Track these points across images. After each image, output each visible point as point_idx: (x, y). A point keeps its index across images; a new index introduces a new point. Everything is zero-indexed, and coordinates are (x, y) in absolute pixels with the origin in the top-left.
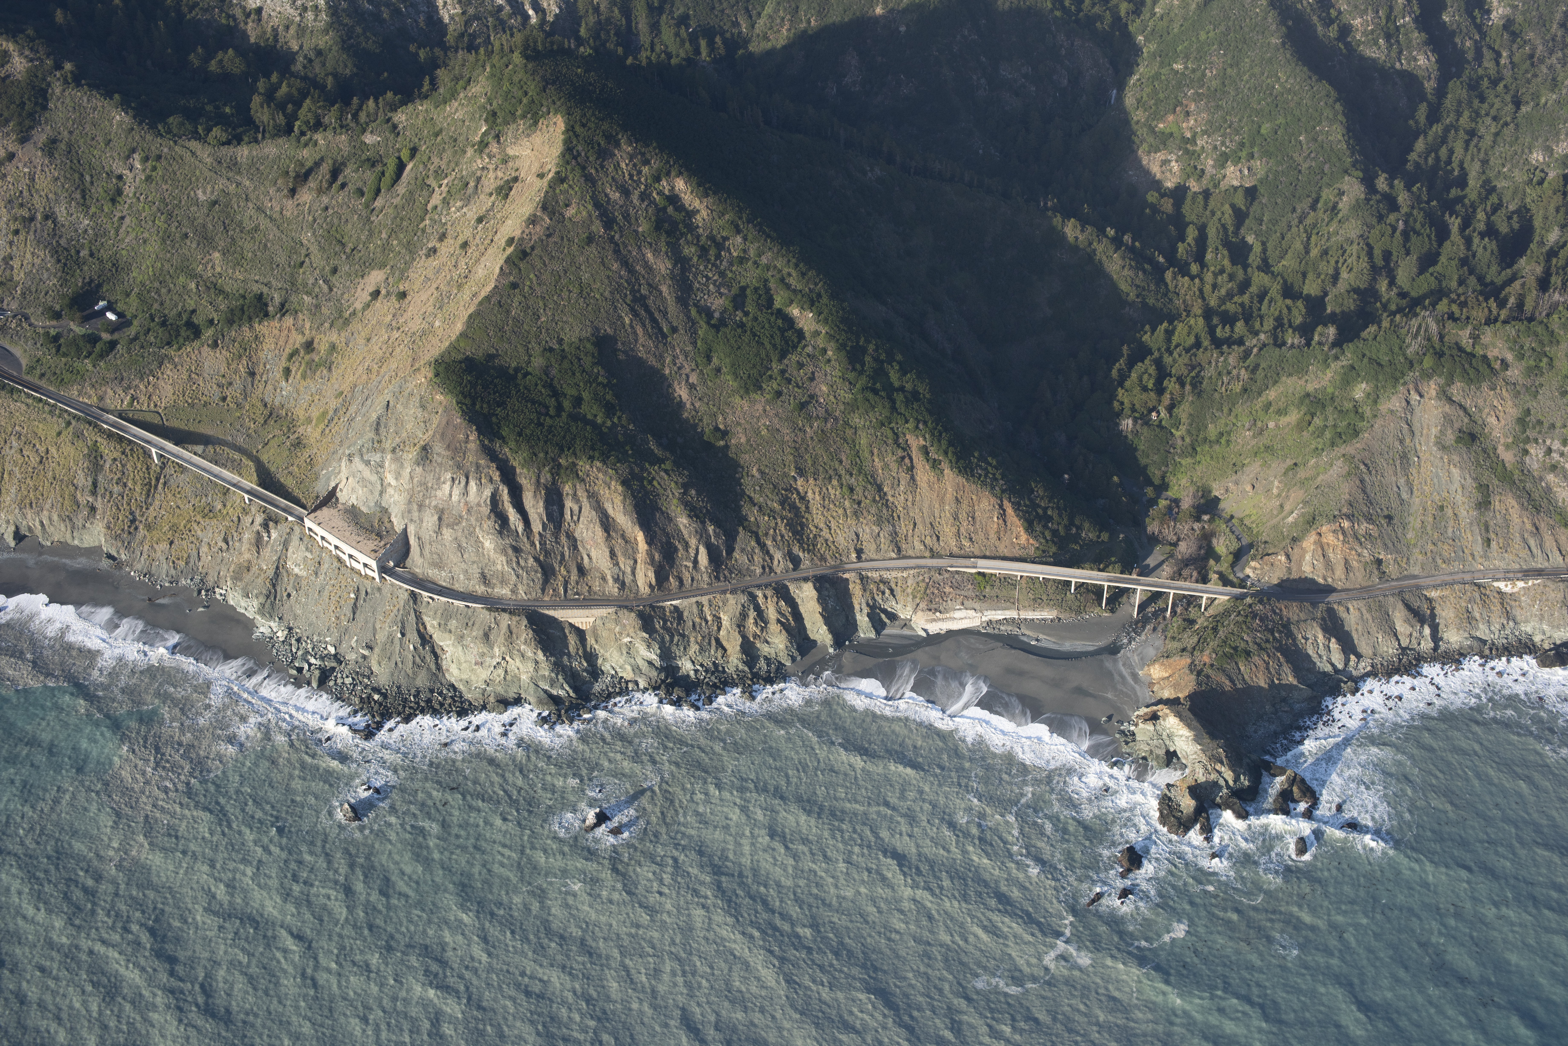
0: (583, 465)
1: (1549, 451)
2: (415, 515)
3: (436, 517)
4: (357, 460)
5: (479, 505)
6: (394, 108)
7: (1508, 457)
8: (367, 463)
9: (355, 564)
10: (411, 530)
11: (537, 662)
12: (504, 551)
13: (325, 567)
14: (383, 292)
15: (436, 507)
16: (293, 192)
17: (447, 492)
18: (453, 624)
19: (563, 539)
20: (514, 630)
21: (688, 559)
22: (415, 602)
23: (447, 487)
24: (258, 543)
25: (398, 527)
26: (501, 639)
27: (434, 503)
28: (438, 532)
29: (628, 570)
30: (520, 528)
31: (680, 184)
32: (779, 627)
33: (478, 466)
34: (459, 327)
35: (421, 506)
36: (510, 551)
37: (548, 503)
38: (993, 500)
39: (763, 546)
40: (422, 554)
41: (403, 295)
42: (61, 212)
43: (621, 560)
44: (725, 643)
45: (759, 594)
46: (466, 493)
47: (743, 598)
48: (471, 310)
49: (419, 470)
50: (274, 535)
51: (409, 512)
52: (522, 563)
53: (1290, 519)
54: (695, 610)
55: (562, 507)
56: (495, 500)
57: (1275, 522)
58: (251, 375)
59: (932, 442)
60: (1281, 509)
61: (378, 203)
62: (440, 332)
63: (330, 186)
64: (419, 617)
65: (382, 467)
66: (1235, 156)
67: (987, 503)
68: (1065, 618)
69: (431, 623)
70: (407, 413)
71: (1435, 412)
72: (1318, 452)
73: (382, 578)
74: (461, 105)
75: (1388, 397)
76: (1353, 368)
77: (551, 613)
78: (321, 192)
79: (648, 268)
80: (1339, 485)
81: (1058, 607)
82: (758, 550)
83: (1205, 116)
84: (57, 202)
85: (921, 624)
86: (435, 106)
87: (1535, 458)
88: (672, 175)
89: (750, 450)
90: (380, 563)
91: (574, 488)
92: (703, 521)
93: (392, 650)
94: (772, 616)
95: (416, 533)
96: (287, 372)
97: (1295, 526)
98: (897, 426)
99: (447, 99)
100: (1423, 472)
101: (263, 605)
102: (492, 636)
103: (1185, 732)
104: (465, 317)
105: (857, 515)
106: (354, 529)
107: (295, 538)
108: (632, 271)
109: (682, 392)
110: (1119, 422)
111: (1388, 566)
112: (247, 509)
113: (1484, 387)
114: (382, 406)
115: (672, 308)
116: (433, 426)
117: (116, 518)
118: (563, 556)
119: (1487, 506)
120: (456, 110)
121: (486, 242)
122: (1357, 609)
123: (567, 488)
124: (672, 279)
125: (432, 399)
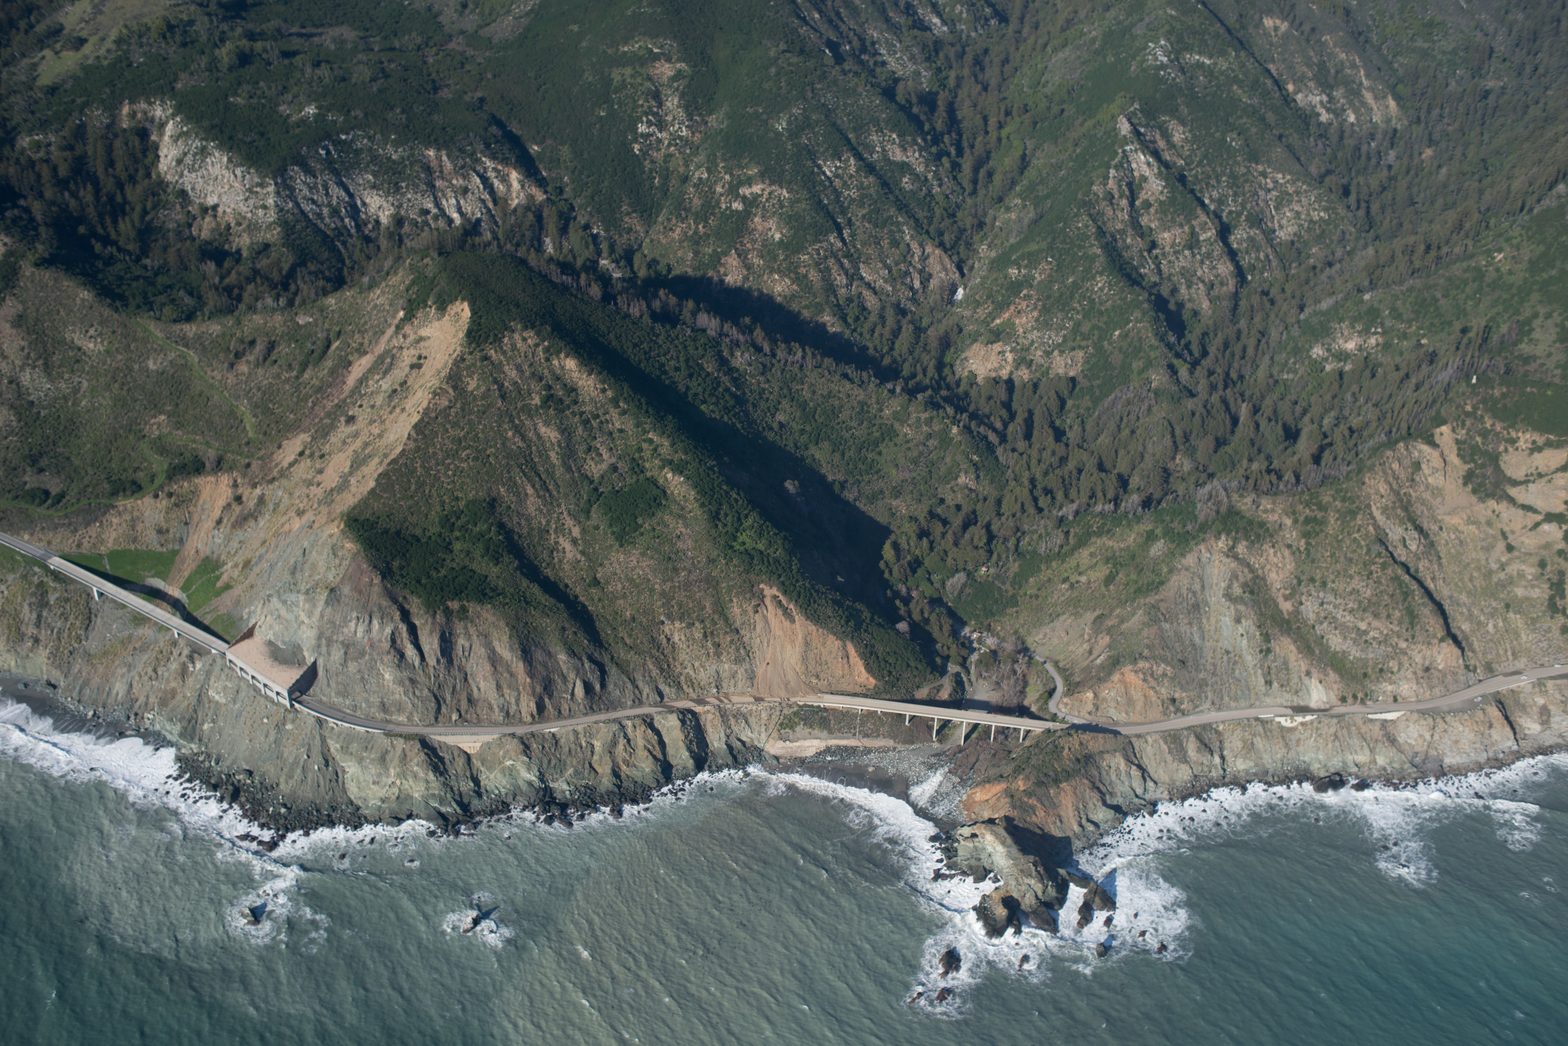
0: (473, 607)
1: (1322, 604)
2: (324, 649)
3: (342, 651)
4: (274, 600)
5: (380, 641)
6: (325, 293)
7: (1286, 606)
8: (284, 602)
9: (269, 693)
10: (320, 662)
11: (427, 782)
12: (401, 683)
13: (242, 695)
14: (307, 452)
15: (342, 642)
16: (232, 365)
17: (353, 629)
18: (354, 747)
19: (455, 672)
20: (408, 753)
21: (566, 692)
22: (321, 727)
23: (353, 624)
24: (183, 673)
25: (310, 660)
26: (396, 761)
27: (340, 639)
28: (344, 664)
29: (513, 701)
30: (417, 663)
31: (571, 364)
32: (646, 753)
33: (380, 607)
34: (372, 484)
35: (329, 643)
36: (407, 683)
37: (442, 640)
38: (838, 643)
39: (633, 682)
40: (330, 684)
41: (322, 456)
42: (26, 378)
43: (506, 691)
44: (596, 766)
45: (629, 723)
46: (369, 630)
47: (615, 727)
48: (380, 470)
49: (328, 610)
50: (199, 665)
51: (319, 646)
52: (417, 693)
53: (1098, 661)
54: (572, 738)
55: (454, 644)
56: (394, 637)
57: (1085, 664)
58: (186, 524)
59: (785, 593)
60: (1090, 652)
61: (306, 376)
62: (353, 489)
63: (265, 359)
64: (323, 740)
65: (297, 606)
66: (1060, 348)
67: (833, 643)
68: (900, 747)
69: (334, 746)
70: (320, 559)
71: (1223, 568)
72: (1122, 603)
73: (292, 706)
74: (383, 293)
75: (1183, 555)
76: (1152, 531)
77: (442, 739)
78: (257, 365)
79: (539, 437)
80: (1140, 630)
81: (894, 738)
82: (629, 685)
83: (1035, 314)
84: (22, 369)
85: (773, 751)
86: (361, 293)
87: (1310, 609)
88: (562, 355)
89: (624, 596)
90: (291, 692)
91: (466, 628)
92: (580, 659)
93: (299, 771)
94: (640, 742)
95: (325, 666)
96: (219, 522)
97: (1102, 667)
98: (753, 577)
99: (371, 287)
100: (1213, 620)
101: (185, 729)
102: (388, 758)
103: (1000, 849)
104: (376, 475)
105: (718, 655)
106: (269, 661)
107: (217, 668)
108: (523, 437)
109: (566, 544)
110: (953, 576)
111: (1182, 703)
112: (175, 643)
113: (1265, 547)
114: (299, 553)
115: (559, 472)
116: (342, 570)
117: (58, 649)
118: (454, 688)
119: (1269, 651)
120: (378, 297)
121: (398, 410)
122: (1155, 741)
123: (459, 627)
124: (560, 446)
125: (343, 547)
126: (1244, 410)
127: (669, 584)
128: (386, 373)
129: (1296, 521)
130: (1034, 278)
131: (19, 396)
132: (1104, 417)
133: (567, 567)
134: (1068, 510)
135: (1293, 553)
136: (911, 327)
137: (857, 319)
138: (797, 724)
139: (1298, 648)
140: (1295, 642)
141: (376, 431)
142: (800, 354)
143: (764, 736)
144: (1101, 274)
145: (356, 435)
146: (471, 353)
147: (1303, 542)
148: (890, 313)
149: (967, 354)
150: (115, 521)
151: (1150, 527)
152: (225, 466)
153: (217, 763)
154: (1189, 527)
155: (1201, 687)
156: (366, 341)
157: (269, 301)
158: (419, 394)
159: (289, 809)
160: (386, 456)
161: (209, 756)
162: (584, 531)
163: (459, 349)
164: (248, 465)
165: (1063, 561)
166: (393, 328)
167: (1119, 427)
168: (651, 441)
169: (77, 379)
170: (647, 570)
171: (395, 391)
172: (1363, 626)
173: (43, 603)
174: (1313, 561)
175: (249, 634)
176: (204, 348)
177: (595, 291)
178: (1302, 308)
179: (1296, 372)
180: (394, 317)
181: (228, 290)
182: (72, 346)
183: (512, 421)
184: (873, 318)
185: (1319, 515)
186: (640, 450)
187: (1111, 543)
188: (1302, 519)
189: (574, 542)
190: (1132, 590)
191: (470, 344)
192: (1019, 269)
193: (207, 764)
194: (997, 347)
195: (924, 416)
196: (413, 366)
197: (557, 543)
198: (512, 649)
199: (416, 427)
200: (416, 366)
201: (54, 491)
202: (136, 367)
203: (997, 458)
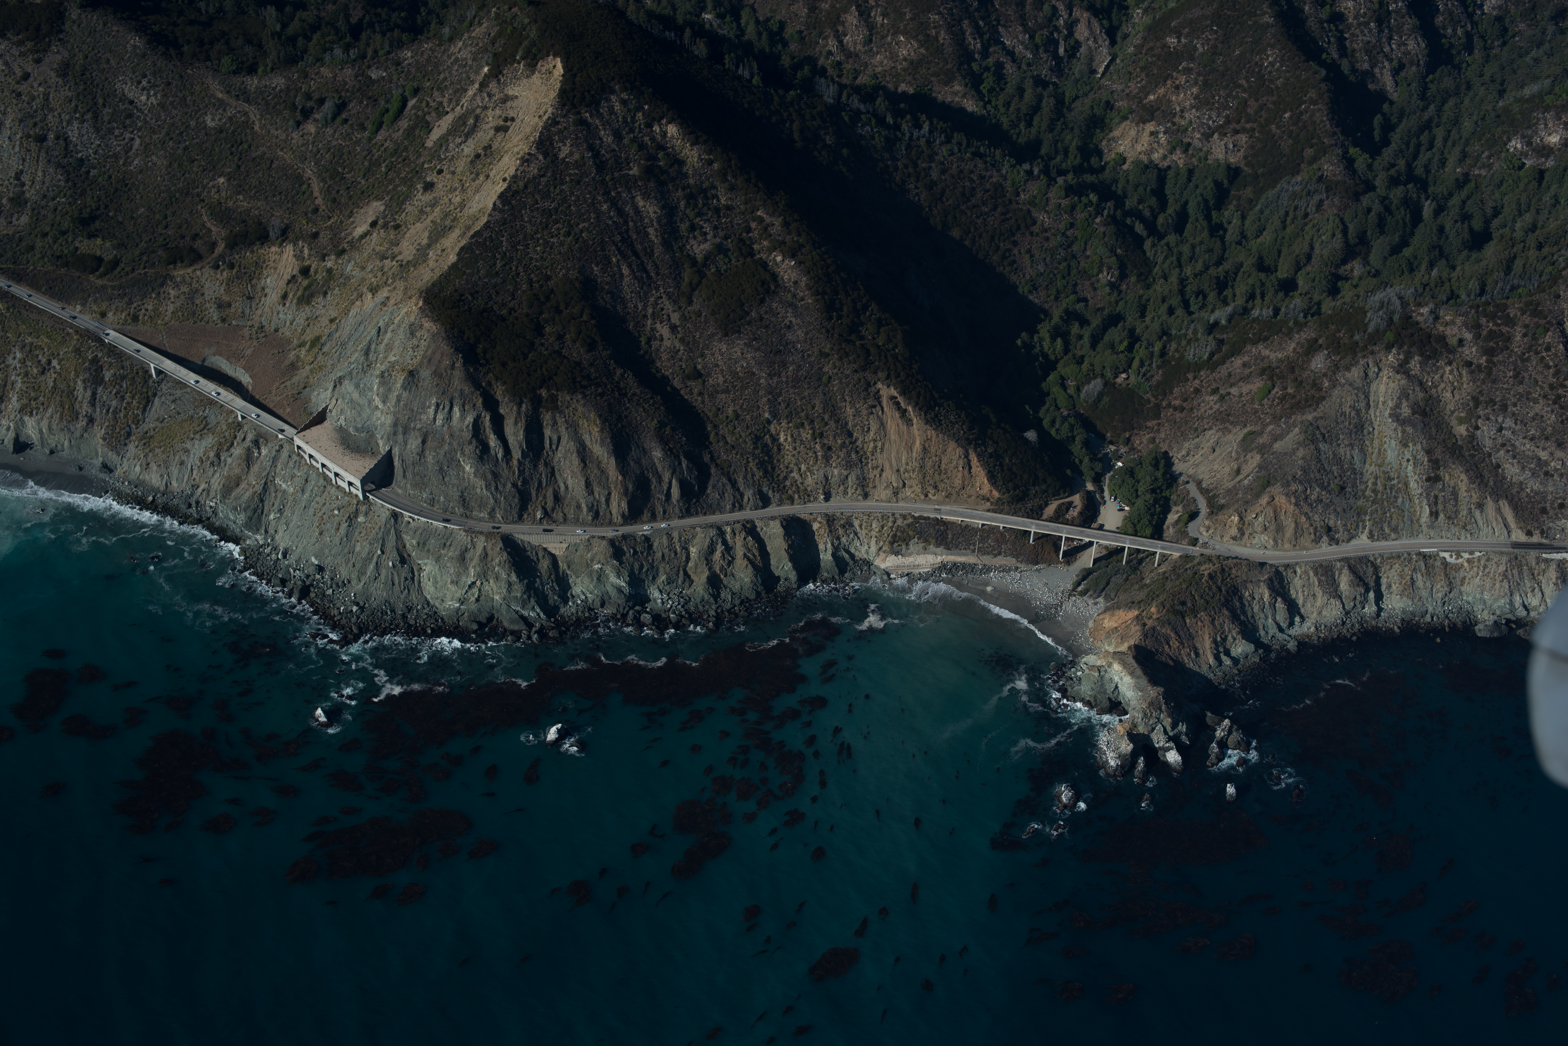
0: (564, 397)
1: (1500, 429)
2: (400, 437)
3: (420, 440)
4: (346, 383)
5: (461, 430)
6: (400, 45)
7: (1461, 430)
8: (357, 386)
9: (340, 482)
10: (396, 451)
11: (510, 584)
12: (484, 477)
13: (311, 483)
14: (381, 222)
15: (420, 431)
16: (298, 124)
17: (431, 416)
18: (432, 544)
19: (541, 468)
20: (490, 552)
21: (660, 491)
22: (396, 520)
23: (432, 411)
24: (248, 459)
25: (383, 449)
26: (476, 561)
27: (418, 426)
28: (422, 454)
29: (603, 500)
30: (500, 454)
31: (672, 130)
32: (746, 562)
33: (461, 393)
34: (453, 258)
35: (406, 431)
36: (490, 476)
37: (528, 431)
38: (959, 451)
39: (734, 484)
40: (404, 476)
41: (397, 227)
42: (73, 133)
43: (597, 490)
44: (690, 573)
45: (728, 529)
46: (449, 417)
47: (713, 532)
48: (463, 242)
49: (405, 395)
50: (264, 451)
51: (395, 434)
52: (500, 487)
53: (1246, 482)
54: (666, 541)
55: (542, 435)
56: (477, 425)
57: (1230, 485)
58: (250, 298)
59: (903, 393)
60: (1238, 472)
61: (380, 137)
62: (431, 263)
63: (334, 118)
64: (399, 537)
65: (371, 390)
66: (1221, 130)
67: (953, 452)
68: (1023, 567)
69: (410, 541)
70: (397, 338)
71: (1392, 385)
72: (1276, 418)
73: (365, 497)
74: (465, 45)
75: (1348, 369)
76: (1316, 340)
77: (526, 538)
78: (326, 125)
79: (637, 211)
80: (1294, 451)
81: (1016, 556)
82: (729, 487)
83: (1195, 90)
84: (69, 122)
85: (883, 566)
86: (440, 45)
87: (1486, 434)
88: (664, 121)
89: (726, 391)
90: (364, 482)
91: (554, 418)
92: (677, 457)
93: (372, 567)
94: (739, 551)
95: (400, 455)
96: (285, 297)
97: (1249, 488)
98: (868, 375)
99: (451, 40)
100: (1376, 442)
101: (251, 519)
102: (468, 556)
103: (1128, 679)
104: (457, 249)
105: (827, 458)
106: (340, 449)
107: (285, 454)
108: (620, 212)
109: (664, 331)
110: (1089, 383)
111: (1337, 532)
112: (240, 426)
113: (1441, 363)
114: (374, 332)
115: (658, 250)
116: (420, 353)
117: (113, 430)
118: (540, 483)
119: (1437, 479)
120: (461, 50)
121: (482, 178)
122: (1306, 572)
123: (547, 418)
124: (659, 222)
125: (421, 326)
126: (1428, 209)
127: (775, 379)
128: (467, 136)
129: (1477, 336)
130: (1195, 49)
131: (67, 152)
132: (1267, 212)
133: (664, 356)
134: (1221, 315)
135: (1472, 372)
136: (1052, 101)
137: (991, 90)
138: (911, 538)
139: (1470, 478)
140: (1467, 471)
141: (457, 200)
142: (926, 127)
143: (874, 548)
144: (1273, 47)
145: (433, 204)
146: (564, 116)
147: (1483, 360)
148: (1028, 84)
149: (1116, 133)
150: (173, 293)
151: (1313, 335)
152: (291, 236)
153: (285, 556)
154: (1357, 337)
155: (1358, 514)
156: (445, 100)
157: (338, 52)
158: (506, 159)
159: (362, 609)
160: (468, 228)
161: (275, 549)
162: (684, 318)
163: (550, 110)
164: (316, 235)
165: (1213, 370)
166: (477, 86)
167: (1284, 222)
168: (761, 220)
169: (128, 136)
170: (753, 362)
171: (478, 156)
172: (1544, 455)
173: (96, 380)
174: (1494, 382)
175: (321, 418)
176: (267, 104)
177: (700, 49)
178: (1501, 93)
179: (1490, 166)
180: (477, 72)
181: (293, 40)
182: (123, 98)
183: (607, 193)
184: (1010, 89)
185: (1505, 329)
186: (749, 230)
187: (1267, 352)
188: (1484, 333)
189: (673, 328)
190: (1287, 406)
191: (564, 105)
192: (1179, 38)
193: (274, 556)
194: (1150, 127)
195: (1065, 202)
196: (498, 129)
197: (653, 330)
198: (602, 443)
199: (501, 196)
200: (501, 129)
201: (108, 257)
202: (193, 123)
203: (1144, 252)
